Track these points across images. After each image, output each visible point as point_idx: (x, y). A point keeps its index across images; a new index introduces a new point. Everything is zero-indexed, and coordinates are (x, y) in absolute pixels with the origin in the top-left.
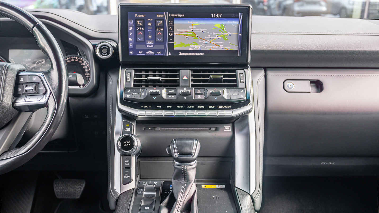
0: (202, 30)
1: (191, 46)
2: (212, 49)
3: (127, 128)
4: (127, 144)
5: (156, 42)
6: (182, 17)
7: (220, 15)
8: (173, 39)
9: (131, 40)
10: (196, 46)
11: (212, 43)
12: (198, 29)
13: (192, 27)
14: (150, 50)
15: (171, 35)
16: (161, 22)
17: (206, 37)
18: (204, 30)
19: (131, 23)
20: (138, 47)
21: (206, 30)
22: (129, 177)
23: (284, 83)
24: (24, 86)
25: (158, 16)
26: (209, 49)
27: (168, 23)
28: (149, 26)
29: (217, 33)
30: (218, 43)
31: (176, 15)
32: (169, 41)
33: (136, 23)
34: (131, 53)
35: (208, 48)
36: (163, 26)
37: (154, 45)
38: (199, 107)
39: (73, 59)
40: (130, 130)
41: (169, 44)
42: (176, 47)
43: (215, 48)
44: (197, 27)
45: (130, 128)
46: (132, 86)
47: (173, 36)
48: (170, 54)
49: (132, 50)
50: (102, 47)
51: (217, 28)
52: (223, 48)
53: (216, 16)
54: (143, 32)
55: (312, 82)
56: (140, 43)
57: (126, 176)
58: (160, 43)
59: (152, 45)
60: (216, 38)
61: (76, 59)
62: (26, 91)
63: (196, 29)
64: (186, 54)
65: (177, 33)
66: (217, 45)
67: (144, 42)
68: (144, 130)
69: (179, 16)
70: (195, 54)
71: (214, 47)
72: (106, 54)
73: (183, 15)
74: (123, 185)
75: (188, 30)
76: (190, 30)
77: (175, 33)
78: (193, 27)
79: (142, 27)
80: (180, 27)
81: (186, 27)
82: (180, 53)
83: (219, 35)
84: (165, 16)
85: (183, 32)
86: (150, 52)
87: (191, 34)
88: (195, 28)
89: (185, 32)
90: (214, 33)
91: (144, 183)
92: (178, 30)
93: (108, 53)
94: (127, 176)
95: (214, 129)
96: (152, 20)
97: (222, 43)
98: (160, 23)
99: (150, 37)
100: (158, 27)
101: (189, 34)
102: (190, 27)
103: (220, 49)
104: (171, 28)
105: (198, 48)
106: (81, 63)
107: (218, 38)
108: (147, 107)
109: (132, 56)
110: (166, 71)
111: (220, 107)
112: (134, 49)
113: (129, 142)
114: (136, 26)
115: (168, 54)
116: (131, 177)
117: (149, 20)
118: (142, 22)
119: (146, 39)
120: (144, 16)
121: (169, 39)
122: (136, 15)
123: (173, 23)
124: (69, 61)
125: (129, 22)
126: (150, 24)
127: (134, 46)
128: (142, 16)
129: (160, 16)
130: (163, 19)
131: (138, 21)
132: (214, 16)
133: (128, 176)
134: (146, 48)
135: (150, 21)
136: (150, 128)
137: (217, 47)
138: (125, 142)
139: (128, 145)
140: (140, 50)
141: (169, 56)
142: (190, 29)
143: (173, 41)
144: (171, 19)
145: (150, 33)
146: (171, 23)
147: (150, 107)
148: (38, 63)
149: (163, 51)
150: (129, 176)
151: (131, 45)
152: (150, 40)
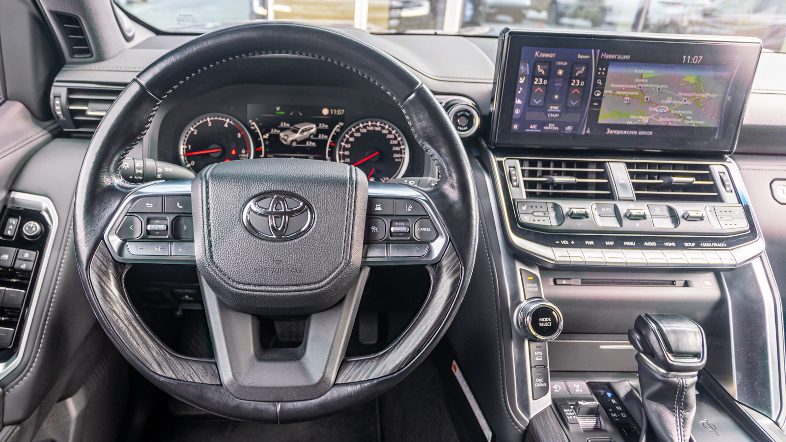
0: (658, 87)
1: (632, 117)
2: (670, 124)
3: (530, 285)
4: (545, 322)
5: (566, 109)
6: (625, 61)
7: (699, 59)
8: (600, 102)
9: (518, 101)
10: (640, 117)
11: (673, 112)
12: (651, 86)
13: (641, 81)
14: (552, 122)
15: (598, 95)
16: (583, 68)
17: (663, 102)
18: (662, 86)
19: (524, 68)
20: (532, 115)
21: (666, 86)
22: (545, 385)
24: (387, 222)
25: (580, 56)
26: (665, 124)
27: (597, 71)
28: (559, 77)
29: (685, 94)
30: (684, 112)
31: (613, 57)
32: (591, 105)
33: (534, 69)
34: (515, 127)
35: (662, 121)
36: (585, 77)
37: (560, 114)
38: (666, 244)
39: (372, 125)
40: (537, 289)
41: (590, 112)
42: (604, 118)
43: (676, 122)
44: (651, 80)
46: (525, 197)
47: (601, 96)
48: (588, 132)
49: (517, 121)
50: (459, 114)
51: (688, 83)
52: (691, 122)
53: (691, 60)
54: (545, 87)
56: (536, 108)
57: (539, 383)
58: (574, 109)
59: (557, 113)
60: (682, 103)
61: (376, 126)
62: (391, 234)
63: (647, 85)
64: (618, 132)
65: (611, 92)
66: (680, 117)
67: (544, 108)
69: (619, 57)
70: (635, 133)
71: (674, 120)
72: (466, 128)
73: (629, 57)
74: (534, 400)
75: (632, 86)
76: (635, 86)
77: (605, 92)
78: (643, 80)
79: (544, 78)
80: (618, 80)
81: (630, 80)
82: (609, 130)
83: (689, 98)
84: (593, 56)
85: (621, 90)
86: (551, 127)
87: (637, 93)
88: (645, 83)
89: (626, 90)
90: (680, 94)
91: (555, 387)
92: (612, 85)
93: (470, 125)
95: (682, 283)
96: (566, 64)
97: (691, 112)
98: (581, 71)
99: (556, 97)
100: (576, 78)
101: (632, 93)
102: (637, 80)
103: (687, 123)
104: (600, 82)
105: (645, 120)
106: (386, 135)
107: (686, 102)
108: (567, 242)
109: (516, 133)
111: (705, 245)
112: (522, 120)
114: (534, 75)
115: (585, 131)
116: (547, 384)
117: (560, 63)
118: (545, 67)
119: (548, 100)
120: (551, 56)
121: (592, 102)
122: (537, 54)
123: (606, 72)
124: (364, 131)
125: (522, 68)
126: (560, 72)
127: (523, 113)
128: (548, 55)
129: (584, 57)
130: (587, 64)
131: (539, 66)
132: (687, 59)
133: (542, 383)
134: (545, 119)
135: (561, 67)
136: (564, 282)
137: (680, 120)
138: (542, 320)
139: (547, 325)
140: (533, 123)
141: (586, 135)
142: (637, 84)
143: (599, 106)
144: (604, 64)
145: (557, 89)
146: (602, 71)
147: (573, 242)
148: (303, 131)
149: (576, 126)
150: (544, 383)
151: (517, 111)
152: (555, 103)
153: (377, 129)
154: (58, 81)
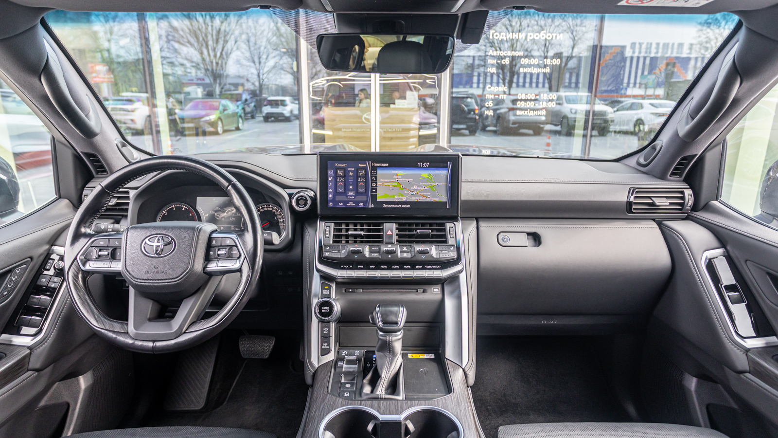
0: (407, 180)
1: (396, 197)
2: (419, 201)
3: (325, 291)
5: (357, 193)
6: (386, 167)
7: (427, 164)
8: (376, 189)
9: (330, 190)
10: (401, 197)
11: (419, 193)
12: (404, 180)
13: (397, 177)
14: (351, 201)
15: (374, 185)
16: (364, 171)
17: (412, 188)
18: (410, 180)
19: (330, 173)
20: (338, 198)
21: (412, 180)
22: (328, 347)
23: (498, 235)
24: (217, 249)
25: (360, 165)
26: (416, 201)
27: (371, 173)
28: (351, 176)
29: (424, 184)
30: (425, 194)
31: (379, 165)
32: (372, 192)
33: (336, 173)
34: (331, 204)
35: (414, 199)
36: (365, 176)
37: (355, 196)
38: (405, 267)
39: (266, 207)
40: (328, 293)
41: (371, 195)
42: (379, 199)
43: (421, 199)
44: (403, 177)
45: (328, 291)
46: (331, 243)
47: (376, 186)
48: (373, 206)
49: (331, 201)
50: (299, 198)
51: (424, 178)
52: (431, 199)
53: (423, 165)
54: (344, 182)
55: (529, 234)
56: (341, 194)
58: (362, 194)
59: (353, 196)
60: (423, 188)
61: (269, 207)
62: (219, 255)
63: (401, 180)
64: (390, 206)
65: (381, 184)
66: (424, 196)
67: (344, 193)
68: (344, 292)
69: (382, 165)
70: (400, 206)
71: (421, 198)
72: (303, 206)
73: (388, 165)
74: (321, 356)
75: (392, 180)
76: (394, 180)
77: (378, 184)
78: (398, 177)
79: (342, 177)
80: (384, 177)
81: (391, 177)
82: (384, 205)
83: (427, 186)
84: (368, 165)
85: (387, 182)
86: (351, 204)
87: (396, 184)
88: (400, 178)
89: (390, 182)
90: (421, 184)
91: (344, 353)
92: (381, 180)
93: (305, 204)
94: (325, 346)
95: (422, 290)
96: (353, 169)
97: (429, 194)
98: (362, 173)
99: (351, 187)
100: (360, 177)
101: (394, 184)
102: (395, 177)
103: (428, 200)
104: (374, 178)
105: (404, 199)
106: (275, 212)
107: (425, 188)
108: (348, 267)
109: (331, 208)
110: (369, 225)
111: (428, 267)
112: (333, 200)
113: (328, 308)
114: (336, 176)
115: (371, 206)
116: (329, 347)
117: (350, 169)
118: (342, 171)
119: (346, 189)
120: (344, 165)
121: (372, 189)
122: (336, 165)
123: (376, 173)
124: (263, 210)
125: (329, 172)
126: (351, 174)
127: (334, 197)
128: (342, 165)
129: (363, 165)
130: (365, 169)
131: (338, 171)
132: (420, 165)
134: (347, 200)
135: (351, 171)
136: (350, 290)
137: (424, 198)
138: (324, 308)
139: (326, 311)
140: (341, 202)
141: (372, 208)
142: (395, 179)
143: (376, 192)
144: (374, 169)
145: (351, 183)
146: (374, 173)
147: (351, 267)
148: (228, 212)
149: (365, 203)
151: (330, 196)
152: (351, 190)
153: (269, 209)
154: (87, 187)
